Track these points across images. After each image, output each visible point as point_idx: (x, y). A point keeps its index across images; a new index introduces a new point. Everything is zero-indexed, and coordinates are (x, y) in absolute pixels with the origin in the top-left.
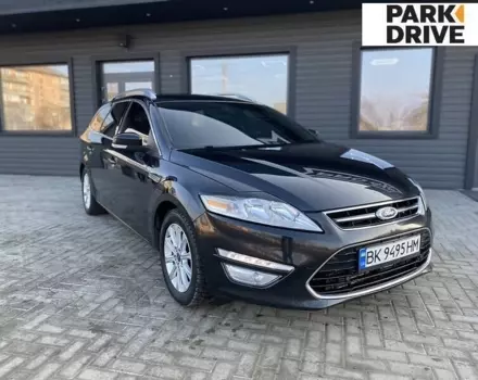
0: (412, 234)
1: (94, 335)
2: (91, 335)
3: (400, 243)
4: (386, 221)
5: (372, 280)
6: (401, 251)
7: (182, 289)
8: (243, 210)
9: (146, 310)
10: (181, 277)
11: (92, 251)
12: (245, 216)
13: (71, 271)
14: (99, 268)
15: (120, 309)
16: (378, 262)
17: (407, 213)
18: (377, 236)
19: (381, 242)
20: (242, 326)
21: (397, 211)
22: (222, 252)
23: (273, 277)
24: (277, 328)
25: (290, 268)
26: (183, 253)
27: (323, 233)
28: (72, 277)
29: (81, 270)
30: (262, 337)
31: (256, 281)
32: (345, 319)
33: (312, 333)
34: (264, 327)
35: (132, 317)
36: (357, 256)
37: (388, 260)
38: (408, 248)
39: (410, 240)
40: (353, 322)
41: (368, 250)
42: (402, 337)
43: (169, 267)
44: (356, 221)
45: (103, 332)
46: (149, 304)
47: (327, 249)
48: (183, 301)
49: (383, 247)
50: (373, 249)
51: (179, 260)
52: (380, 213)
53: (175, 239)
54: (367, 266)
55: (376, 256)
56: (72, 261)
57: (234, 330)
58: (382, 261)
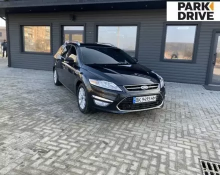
2: (55, 118)
4: (144, 90)
6: (149, 99)
7: (83, 108)
8: (101, 84)
9: (71, 113)
10: (83, 105)
13: (49, 102)
14: (58, 102)
15: (64, 113)
19: (142, 96)
20: (99, 119)
21: (148, 87)
22: (93, 96)
23: (107, 104)
25: (112, 101)
26: (84, 97)
27: (122, 92)
28: (49, 104)
29: (52, 102)
30: (104, 122)
31: (103, 105)
35: (67, 115)
36: (132, 99)
37: (143, 102)
39: (152, 96)
41: (136, 98)
43: (80, 101)
44: (133, 89)
45: (58, 118)
48: (83, 111)
51: (83, 99)
52: (142, 88)
53: (82, 92)
54: (136, 103)
55: (139, 100)
56: (50, 99)
57: (97, 120)
58: (141, 102)
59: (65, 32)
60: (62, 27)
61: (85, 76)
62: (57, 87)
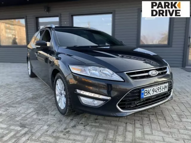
0: (165, 83)
1: (21, 129)
2: (19, 129)
3: (159, 86)
4: (153, 77)
5: (147, 103)
6: (160, 90)
7: (62, 108)
8: (88, 72)
9: (46, 117)
10: (62, 103)
11: (28, 92)
12: (89, 74)
13: (17, 100)
14: (29, 99)
15: (35, 117)
16: (149, 95)
17: (162, 73)
18: (149, 83)
19: (151, 86)
20: (88, 124)
21: (158, 72)
22: (78, 91)
23: (101, 102)
24: (104, 125)
25: (109, 98)
26: (63, 92)
27: (124, 82)
28: (17, 103)
29: (22, 100)
30: (97, 129)
31: (94, 104)
32: (134, 120)
33: (119, 127)
34: (98, 124)
35: (40, 120)
36: (140, 92)
37: (154, 94)
38: (163, 89)
39: (163, 85)
40: (138, 122)
41: (145, 90)
42: (160, 129)
43: (58, 98)
44: (139, 76)
45: (25, 127)
46: (48, 114)
47: (126, 89)
48: (63, 113)
49: (152, 88)
50: (147, 89)
51: (61, 95)
52: (150, 73)
53: (59, 86)
54: (144, 97)
55: (149, 92)
56: (19, 96)
57: (84, 126)
58: (152, 95)
59: (40, 24)
60: (37, 18)
61: (64, 63)
62: (32, 79)
